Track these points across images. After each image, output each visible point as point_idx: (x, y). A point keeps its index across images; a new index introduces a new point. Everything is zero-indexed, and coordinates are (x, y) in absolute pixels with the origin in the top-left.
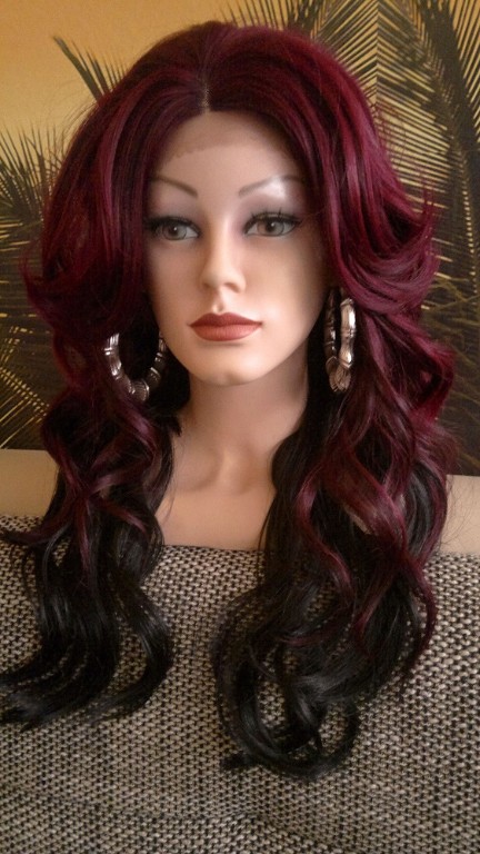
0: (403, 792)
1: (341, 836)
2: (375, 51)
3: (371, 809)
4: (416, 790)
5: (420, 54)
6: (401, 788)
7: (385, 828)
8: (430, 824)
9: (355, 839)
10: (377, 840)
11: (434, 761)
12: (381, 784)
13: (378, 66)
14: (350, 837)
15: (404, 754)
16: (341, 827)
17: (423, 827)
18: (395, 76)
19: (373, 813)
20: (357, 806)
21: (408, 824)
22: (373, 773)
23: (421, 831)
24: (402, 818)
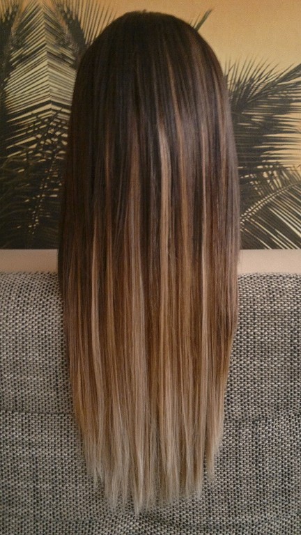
0: (42, 379)
1: (16, 405)
2: (44, 38)
3: (28, 389)
4: (47, 378)
5: (66, 41)
6: (41, 377)
7: (35, 398)
8: (55, 393)
9: (23, 405)
10: (33, 404)
11: (54, 363)
12: (32, 377)
13: (46, 46)
14: (20, 405)
15: (41, 362)
16: (16, 401)
17: (52, 395)
18: (55, 51)
19: (30, 391)
20: (22, 389)
21: (46, 394)
22: (27, 372)
23: (51, 397)
24: (43, 392)
